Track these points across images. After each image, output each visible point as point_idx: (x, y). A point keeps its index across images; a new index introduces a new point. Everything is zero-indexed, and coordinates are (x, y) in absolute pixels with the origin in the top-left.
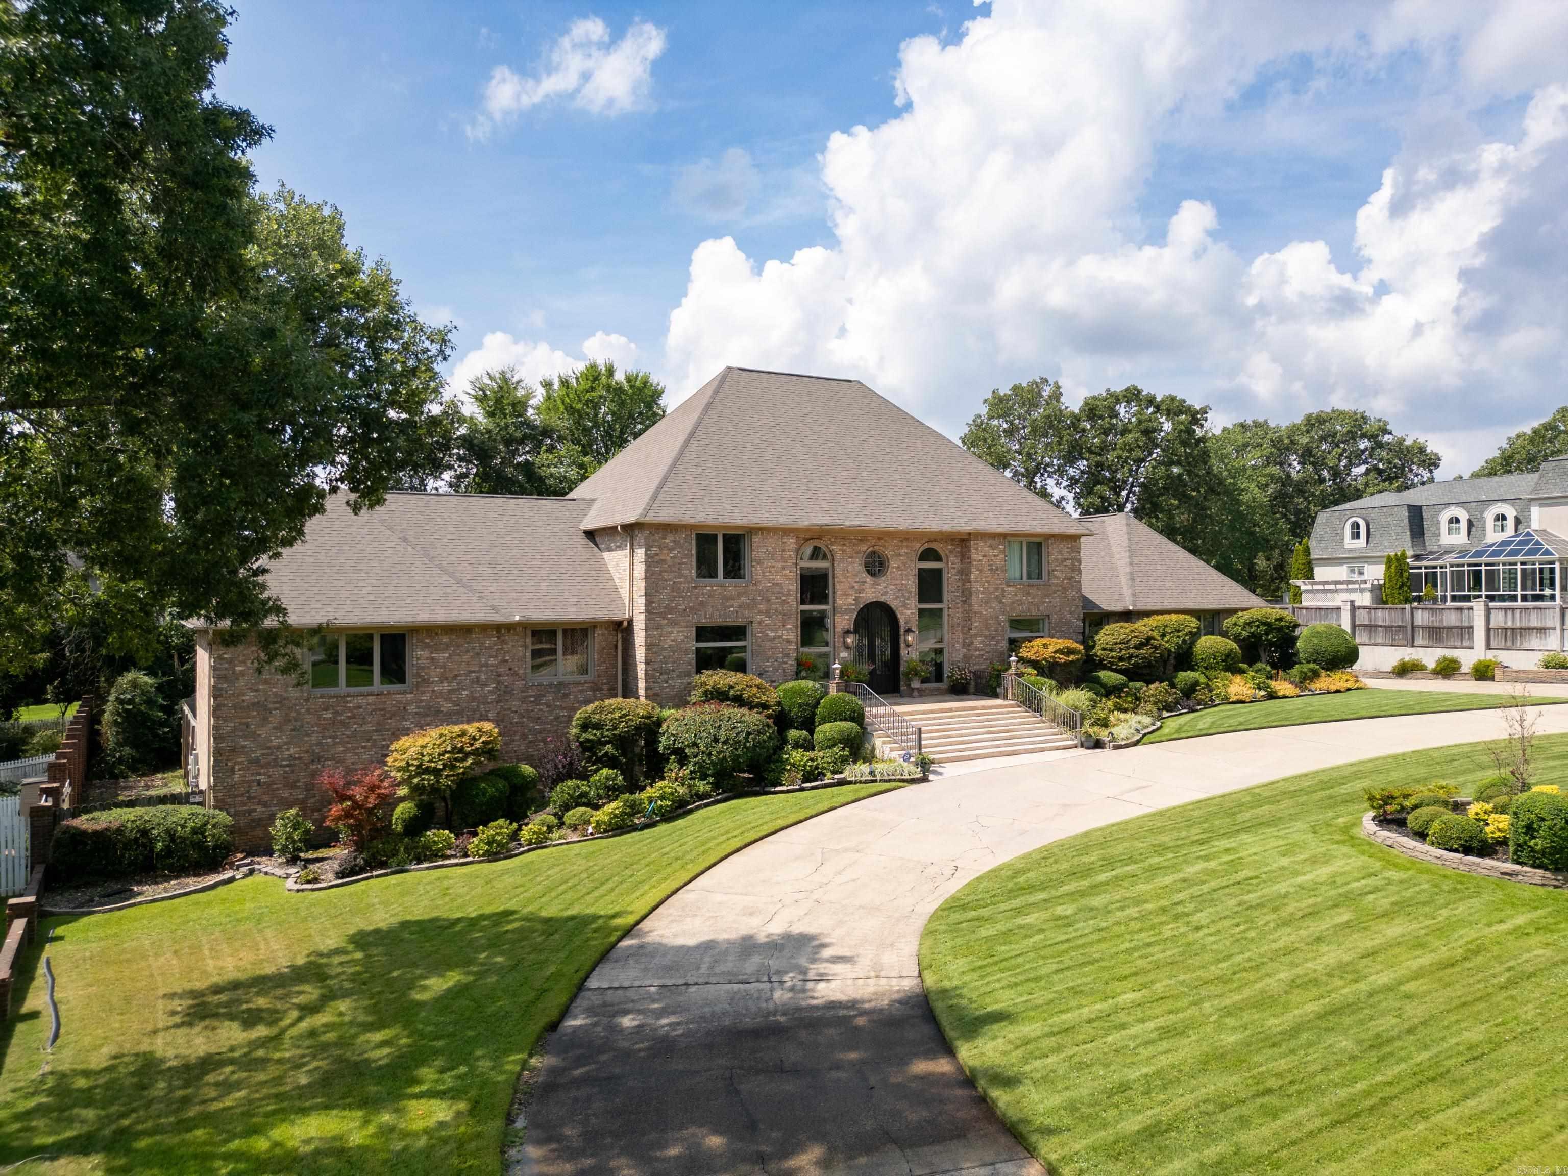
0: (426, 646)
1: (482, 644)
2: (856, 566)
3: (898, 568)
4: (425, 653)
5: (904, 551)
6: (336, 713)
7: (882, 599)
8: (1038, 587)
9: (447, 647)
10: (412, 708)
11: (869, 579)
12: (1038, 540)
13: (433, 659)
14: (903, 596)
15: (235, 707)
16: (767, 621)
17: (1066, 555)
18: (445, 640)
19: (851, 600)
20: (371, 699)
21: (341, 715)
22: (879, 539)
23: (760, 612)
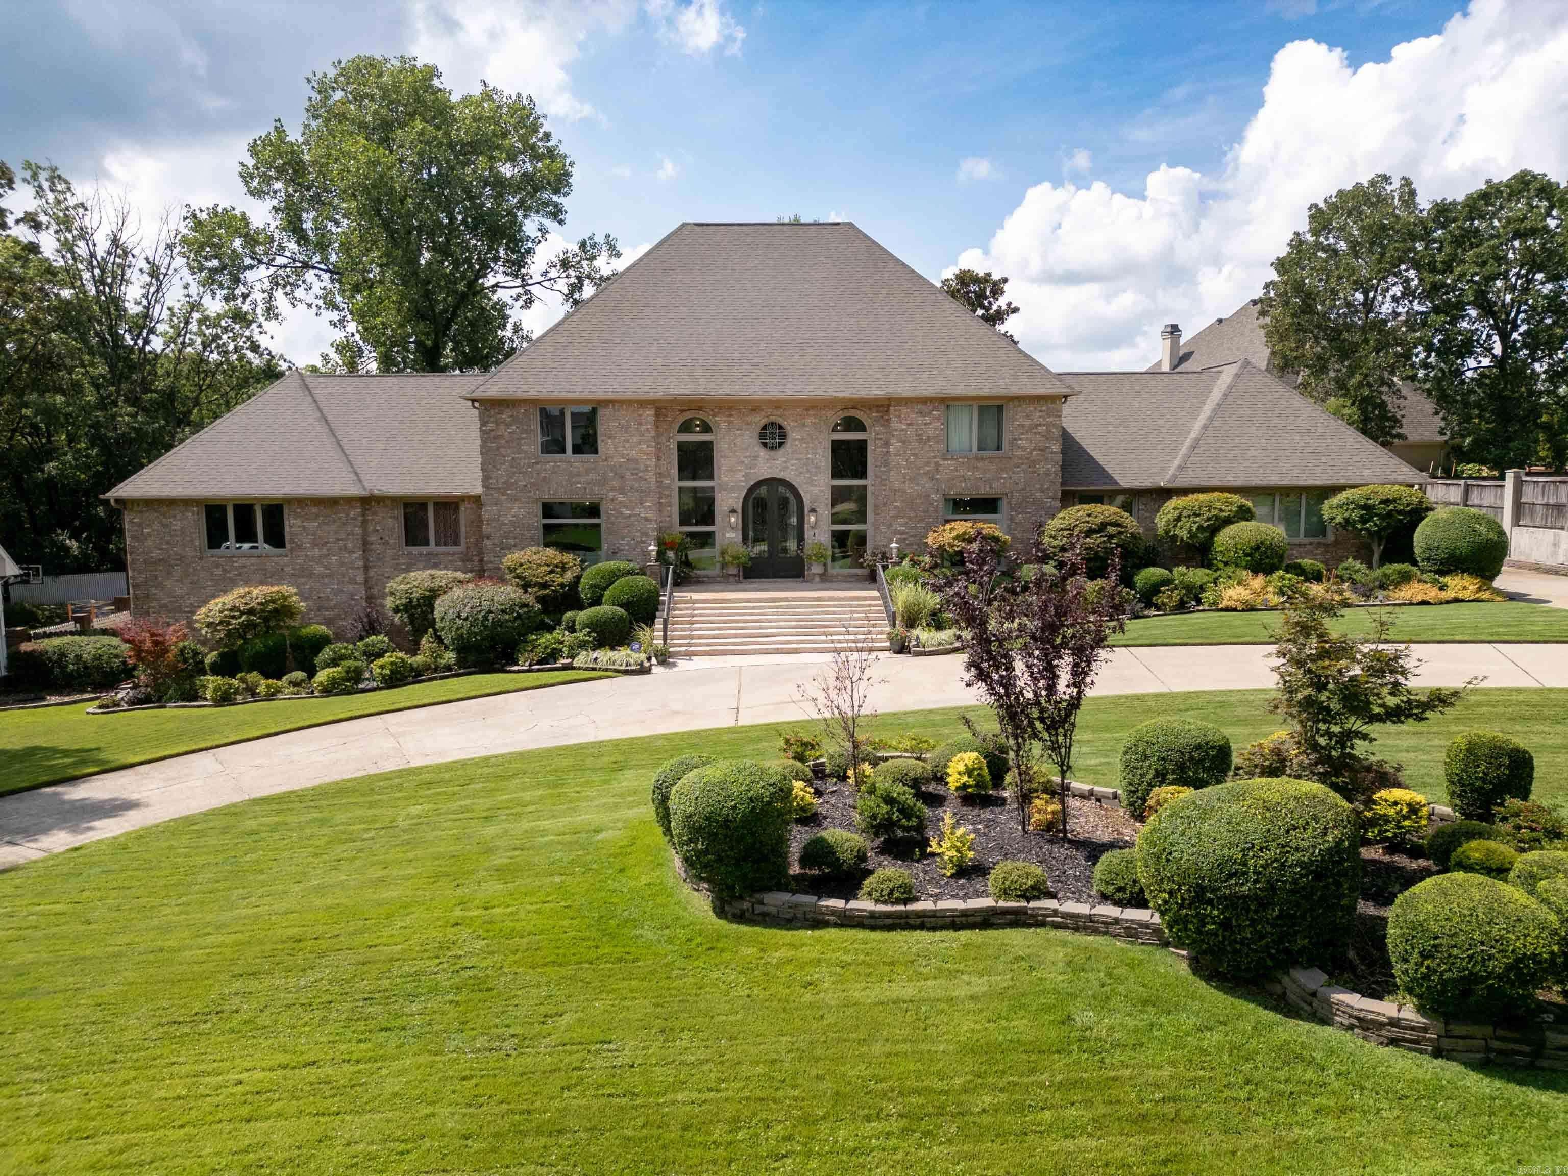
0: (297, 516)
1: (347, 515)
2: (748, 438)
3: (802, 440)
4: (298, 522)
5: (808, 421)
6: (225, 570)
7: (781, 475)
8: (991, 460)
9: (316, 517)
10: (288, 570)
11: (763, 453)
12: (999, 403)
13: (304, 527)
14: (808, 471)
15: (145, 561)
16: (621, 498)
17: (1036, 421)
18: (315, 510)
19: (739, 476)
20: (253, 560)
21: (229, 572)
22: (778, 408)
23: (613, 489)
